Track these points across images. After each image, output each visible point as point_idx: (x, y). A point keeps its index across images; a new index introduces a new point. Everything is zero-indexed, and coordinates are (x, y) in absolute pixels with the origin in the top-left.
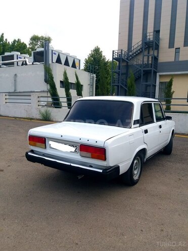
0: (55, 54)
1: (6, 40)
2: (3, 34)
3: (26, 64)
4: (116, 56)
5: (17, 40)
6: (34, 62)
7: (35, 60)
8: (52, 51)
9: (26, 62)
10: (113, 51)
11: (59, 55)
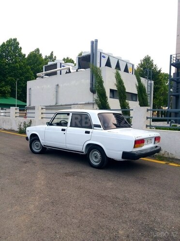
0: (104, 57)
1: (55, 57)
2: (52, 52)
3: (70, 72)
4: (174, 62)
5: (66, 58)
6: (78, 69)
7: (80, 67)
8: (101, 53)
9: (69, 69)
10: (171, 56)
11: (109, 58)
